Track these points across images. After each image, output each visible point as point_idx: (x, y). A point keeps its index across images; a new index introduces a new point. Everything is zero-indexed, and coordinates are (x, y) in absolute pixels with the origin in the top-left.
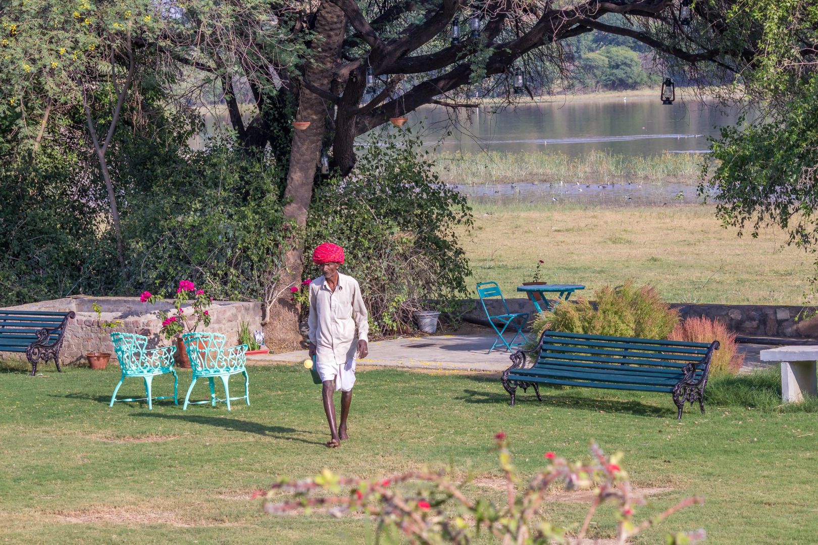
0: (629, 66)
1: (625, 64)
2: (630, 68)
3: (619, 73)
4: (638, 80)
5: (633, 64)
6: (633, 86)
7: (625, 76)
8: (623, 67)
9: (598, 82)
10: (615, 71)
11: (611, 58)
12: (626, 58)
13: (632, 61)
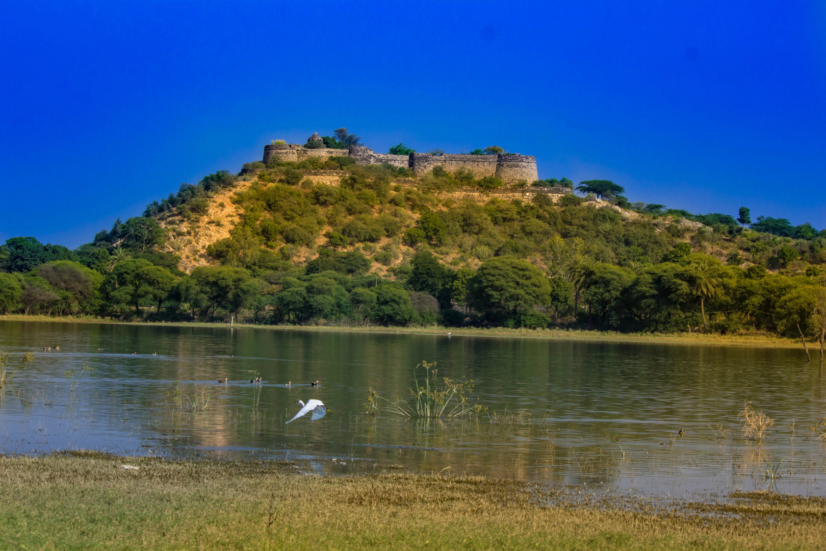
0: (398, 303)
1: (394, 301)
2: (399, 305)
3: (387, 309)
4: (407, 317)
5: (402, 301)
6: (404, 323)
7: (392, 312)
8: (392, 304)
9: (366, 317)
10: (383, 307)
11: (380, 294)
12: (395, 295)
13: (400, 298)
